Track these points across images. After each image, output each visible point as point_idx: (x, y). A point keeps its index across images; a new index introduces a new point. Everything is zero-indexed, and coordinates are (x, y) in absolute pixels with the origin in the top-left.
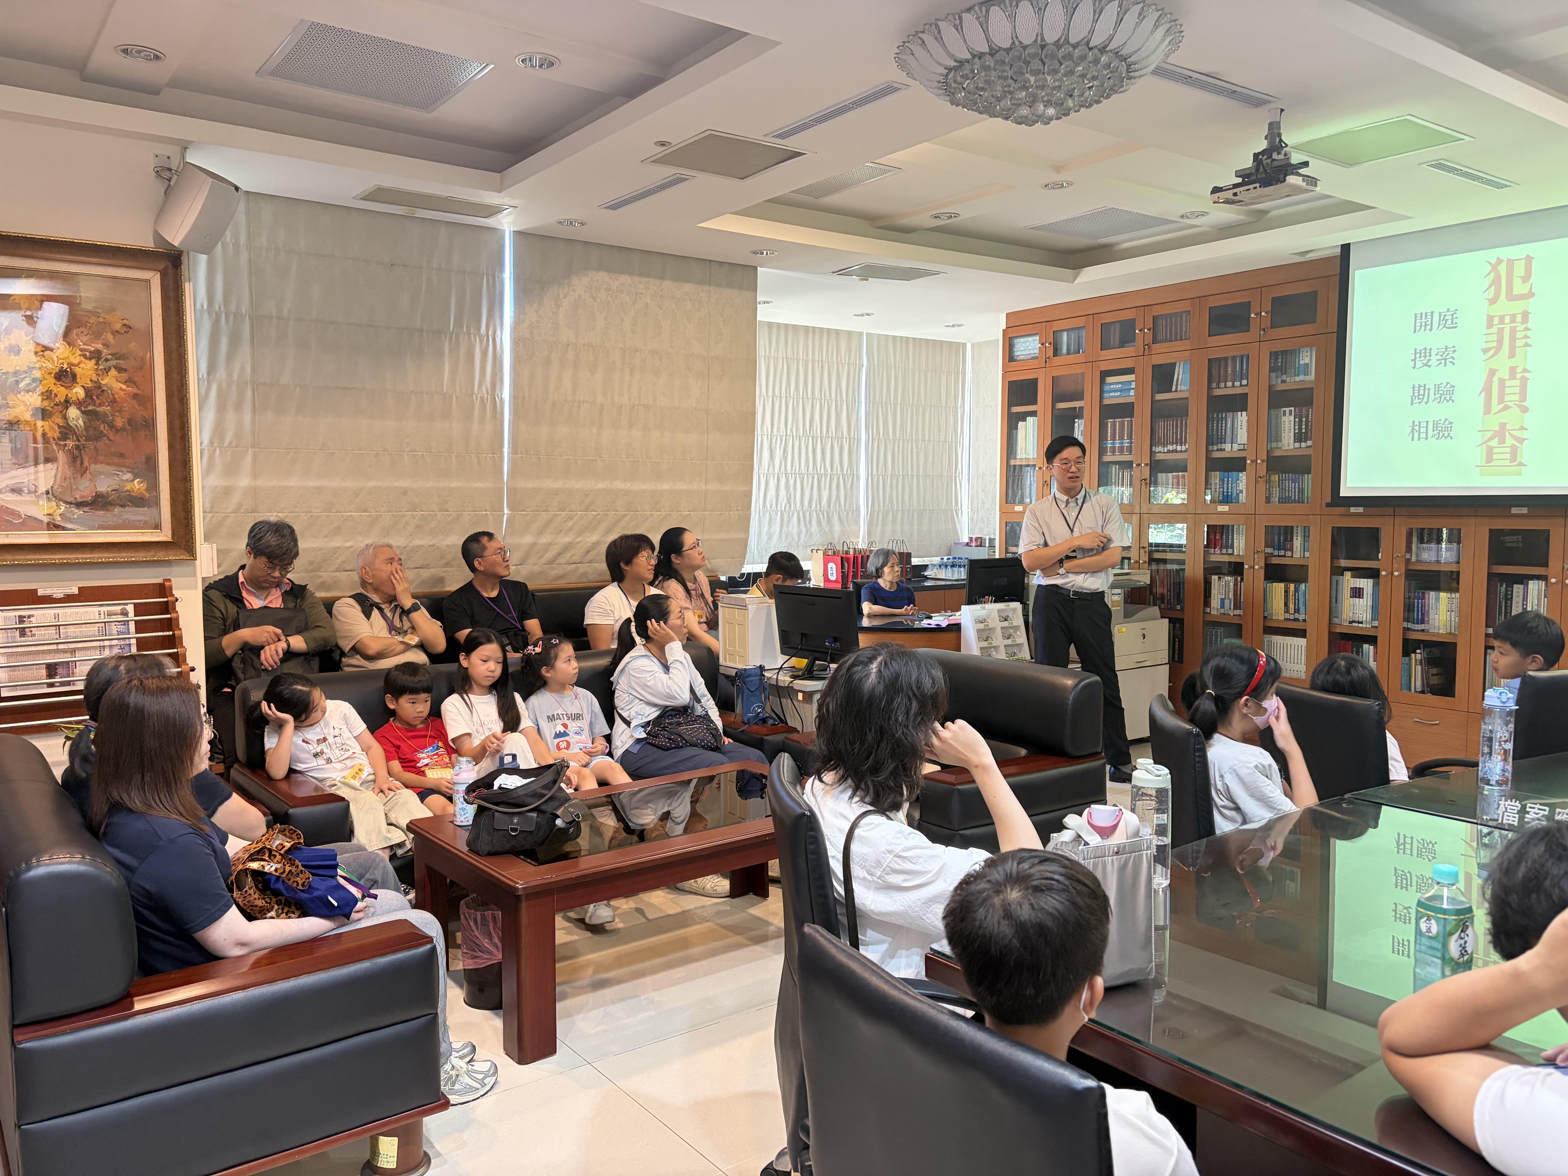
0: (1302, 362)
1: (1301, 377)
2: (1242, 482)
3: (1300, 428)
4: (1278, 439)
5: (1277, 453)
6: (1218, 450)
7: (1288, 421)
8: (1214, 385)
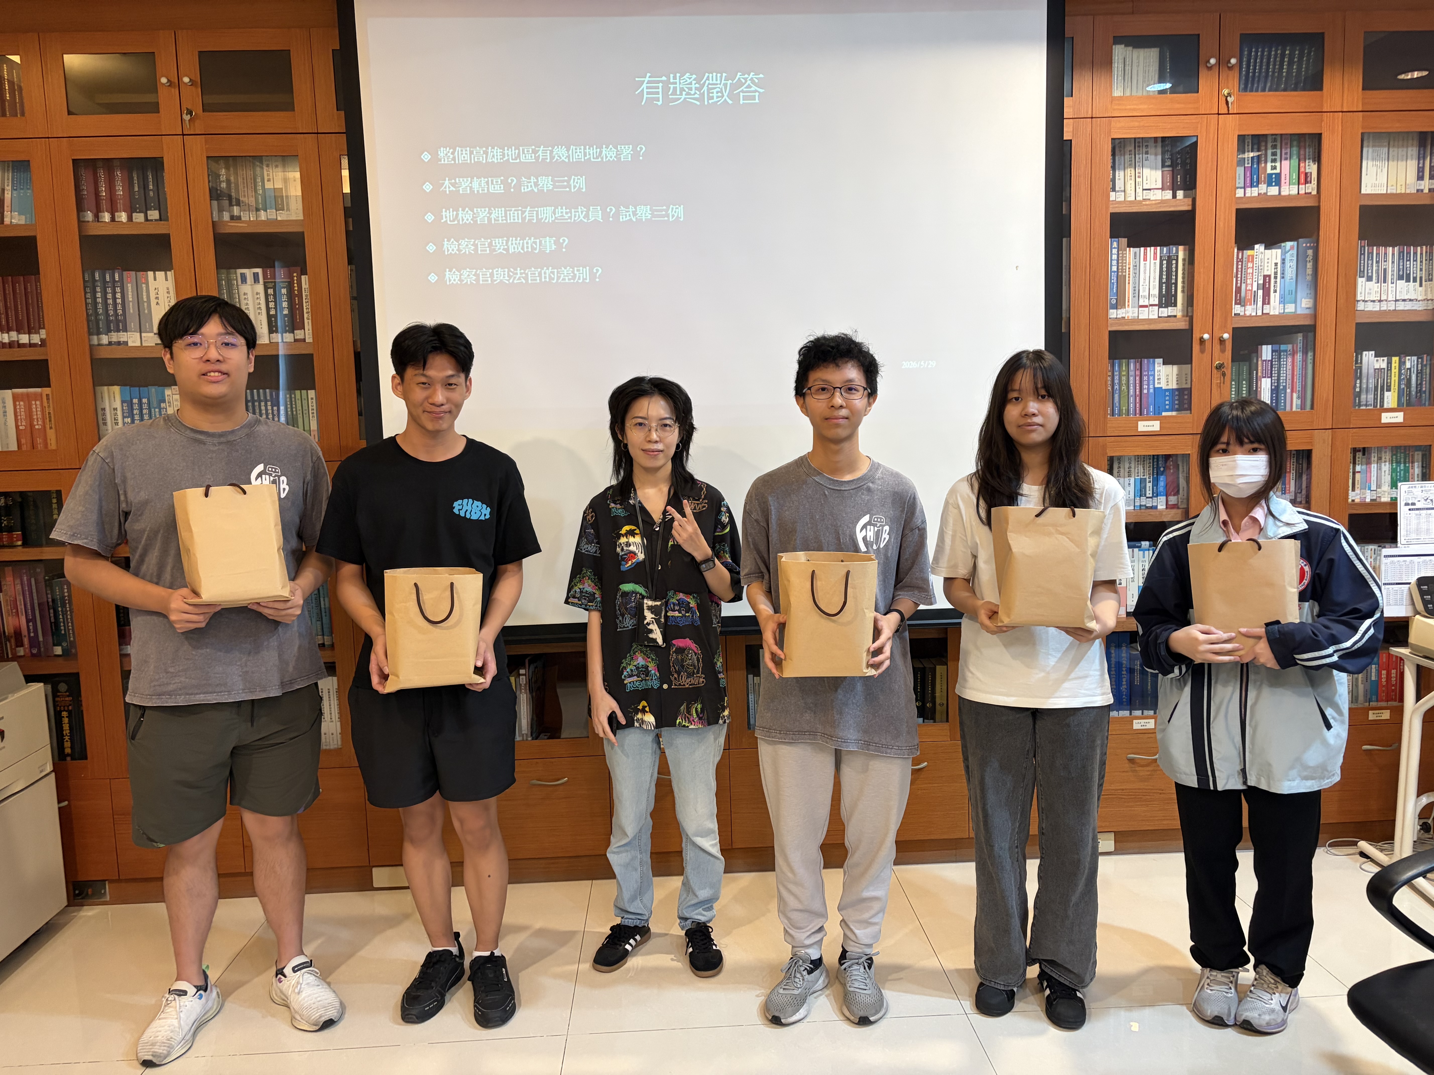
1: (272, 213)
3: (278, 307)
6: (111, 344)
7: (253, 293)
8: (89, 216)
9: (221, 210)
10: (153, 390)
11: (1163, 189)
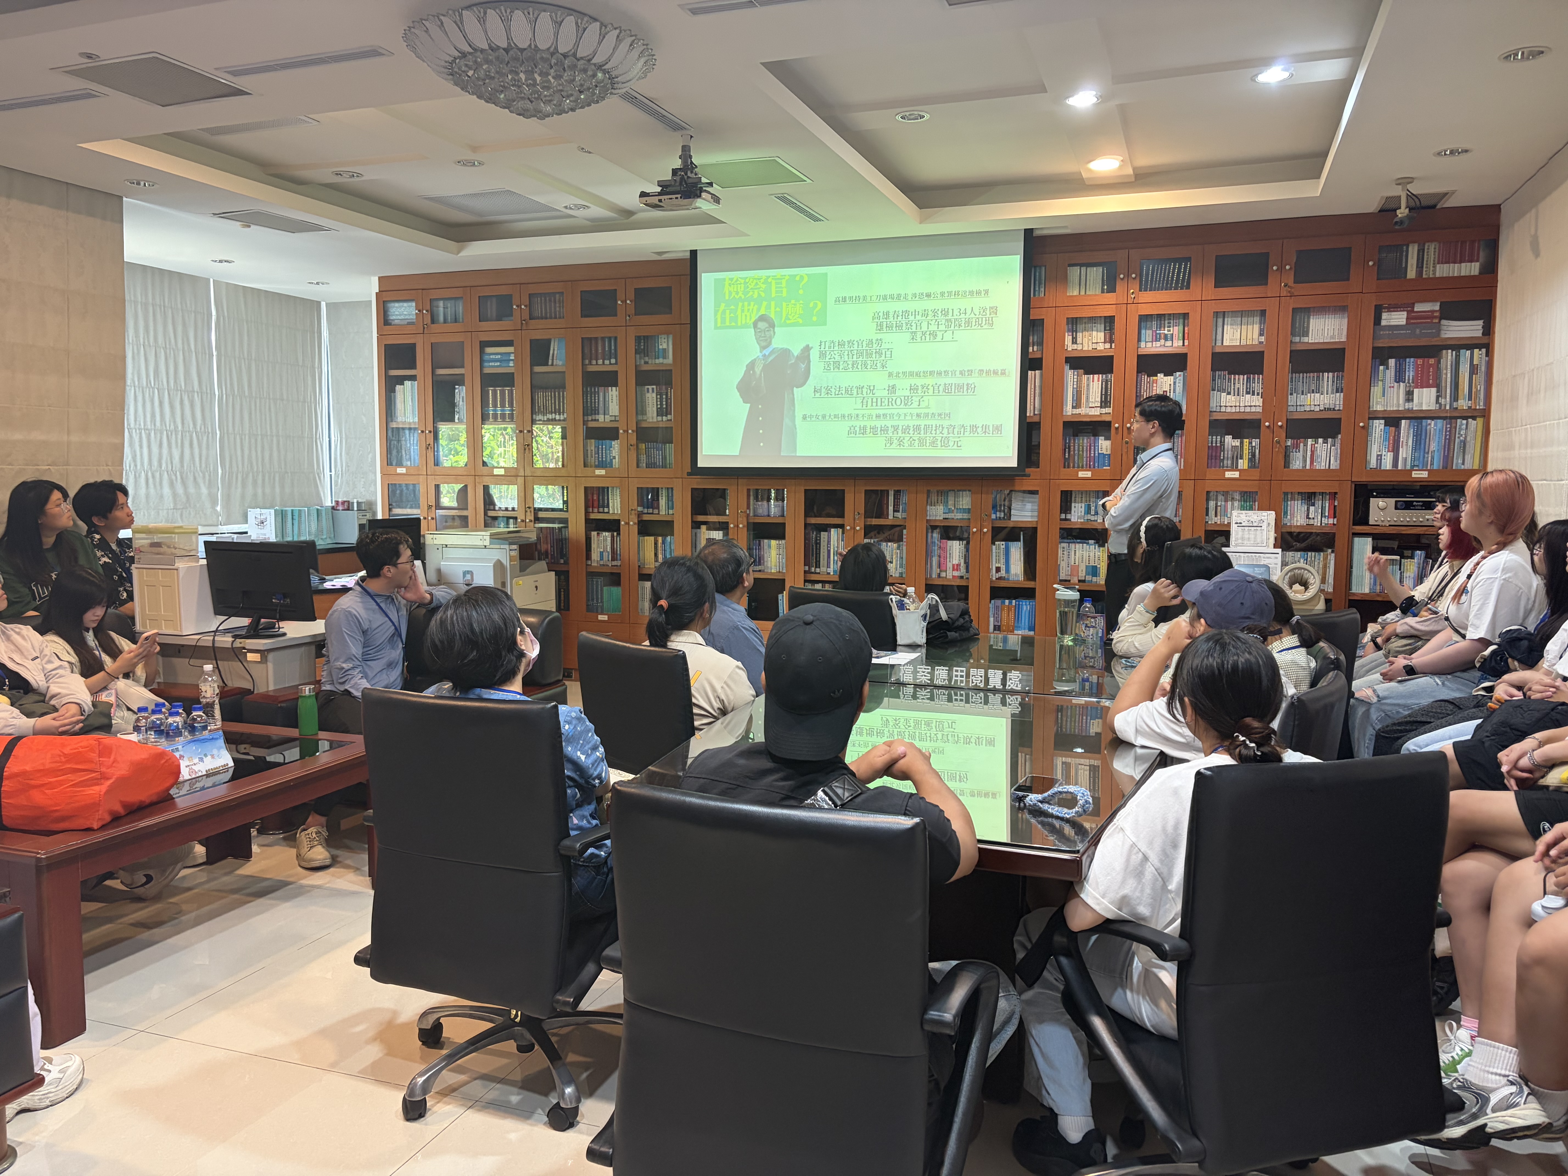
0: (660, 347)
1: (661, 360)
2: (615, 448)
3: (661, 404)
4: (644, 412)
5: (644, 425)
6: (592, 420)
7: (651, 397)
8: (587, 362)
9: (640, 358)
10: (608, 441)
11: (1105, 342)
